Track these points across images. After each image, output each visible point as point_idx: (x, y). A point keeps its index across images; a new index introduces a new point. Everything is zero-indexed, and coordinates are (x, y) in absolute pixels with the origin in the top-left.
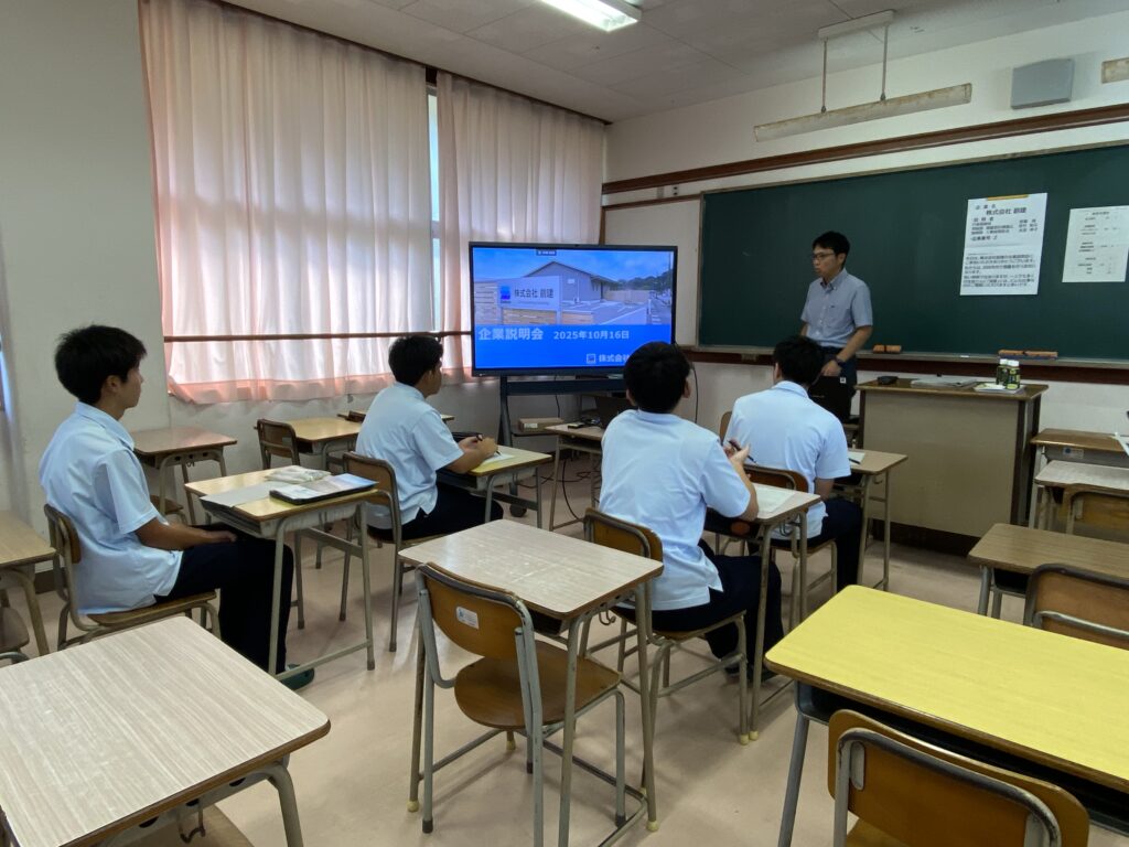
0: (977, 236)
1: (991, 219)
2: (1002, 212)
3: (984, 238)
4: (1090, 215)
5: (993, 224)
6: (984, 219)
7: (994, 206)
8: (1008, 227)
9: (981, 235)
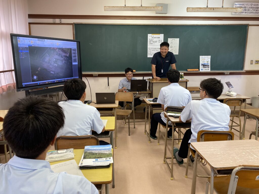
0: (150, 43)
1: (153, 39)
2: (155, 38)
3: (152, 44)
4: (172, 40)
5: (153, 40)
6: (151, 39)
7: (153, 36)
8: (156, 41)
9: (151, 43)
